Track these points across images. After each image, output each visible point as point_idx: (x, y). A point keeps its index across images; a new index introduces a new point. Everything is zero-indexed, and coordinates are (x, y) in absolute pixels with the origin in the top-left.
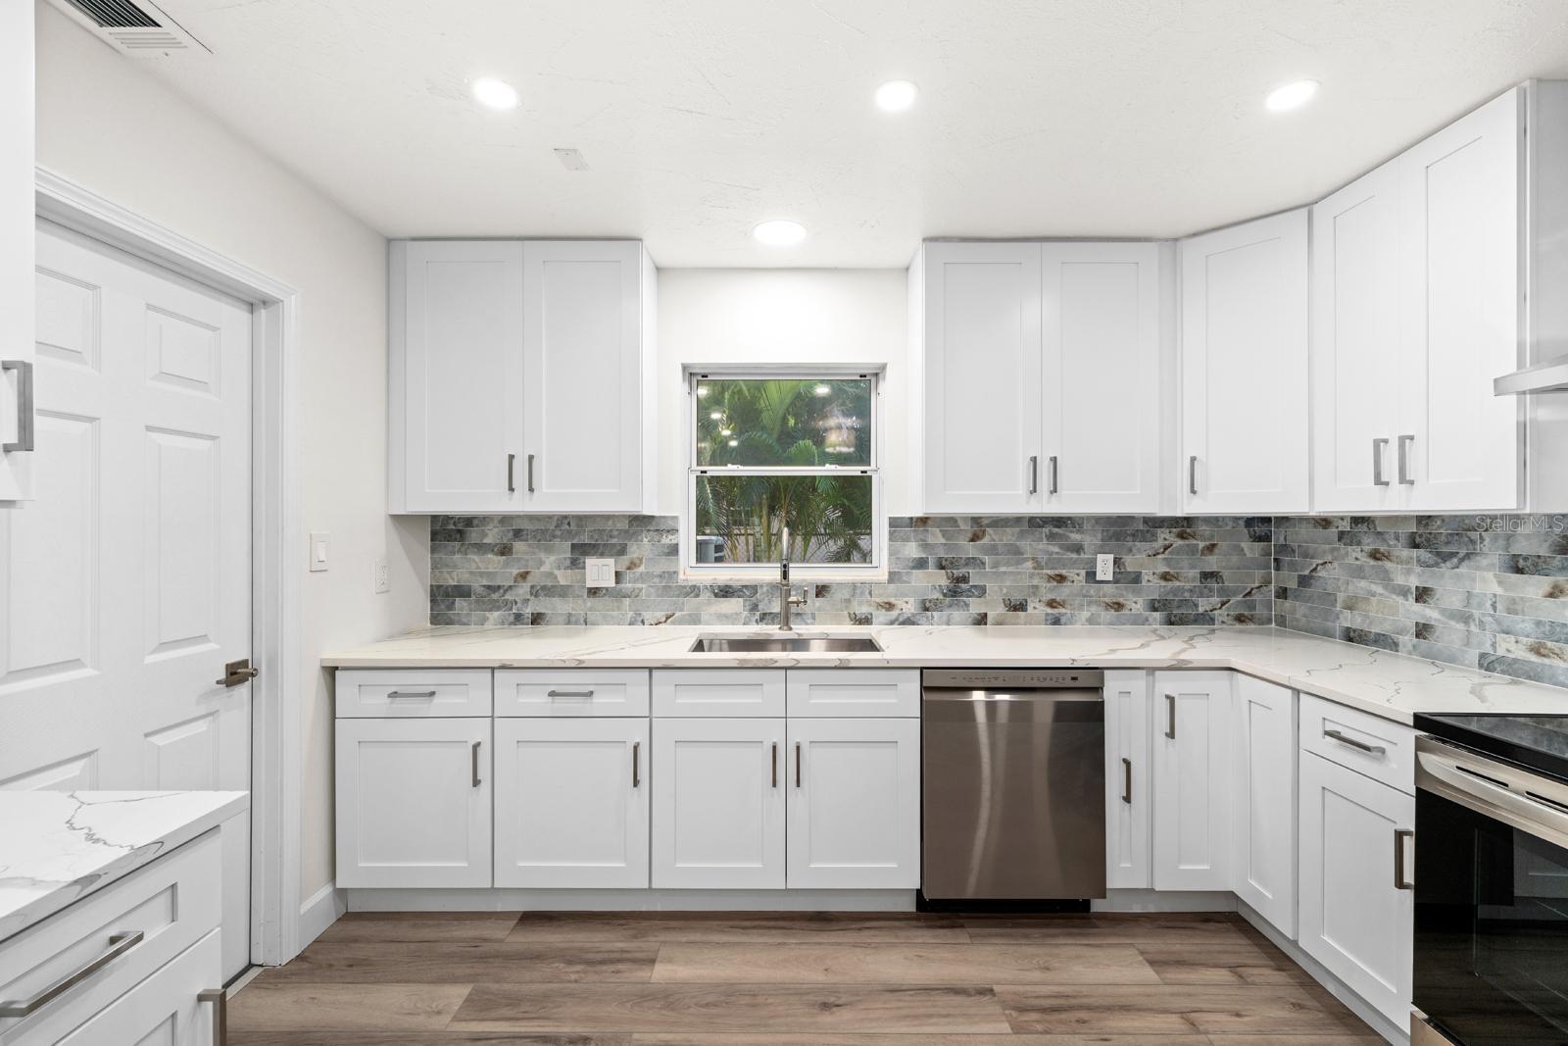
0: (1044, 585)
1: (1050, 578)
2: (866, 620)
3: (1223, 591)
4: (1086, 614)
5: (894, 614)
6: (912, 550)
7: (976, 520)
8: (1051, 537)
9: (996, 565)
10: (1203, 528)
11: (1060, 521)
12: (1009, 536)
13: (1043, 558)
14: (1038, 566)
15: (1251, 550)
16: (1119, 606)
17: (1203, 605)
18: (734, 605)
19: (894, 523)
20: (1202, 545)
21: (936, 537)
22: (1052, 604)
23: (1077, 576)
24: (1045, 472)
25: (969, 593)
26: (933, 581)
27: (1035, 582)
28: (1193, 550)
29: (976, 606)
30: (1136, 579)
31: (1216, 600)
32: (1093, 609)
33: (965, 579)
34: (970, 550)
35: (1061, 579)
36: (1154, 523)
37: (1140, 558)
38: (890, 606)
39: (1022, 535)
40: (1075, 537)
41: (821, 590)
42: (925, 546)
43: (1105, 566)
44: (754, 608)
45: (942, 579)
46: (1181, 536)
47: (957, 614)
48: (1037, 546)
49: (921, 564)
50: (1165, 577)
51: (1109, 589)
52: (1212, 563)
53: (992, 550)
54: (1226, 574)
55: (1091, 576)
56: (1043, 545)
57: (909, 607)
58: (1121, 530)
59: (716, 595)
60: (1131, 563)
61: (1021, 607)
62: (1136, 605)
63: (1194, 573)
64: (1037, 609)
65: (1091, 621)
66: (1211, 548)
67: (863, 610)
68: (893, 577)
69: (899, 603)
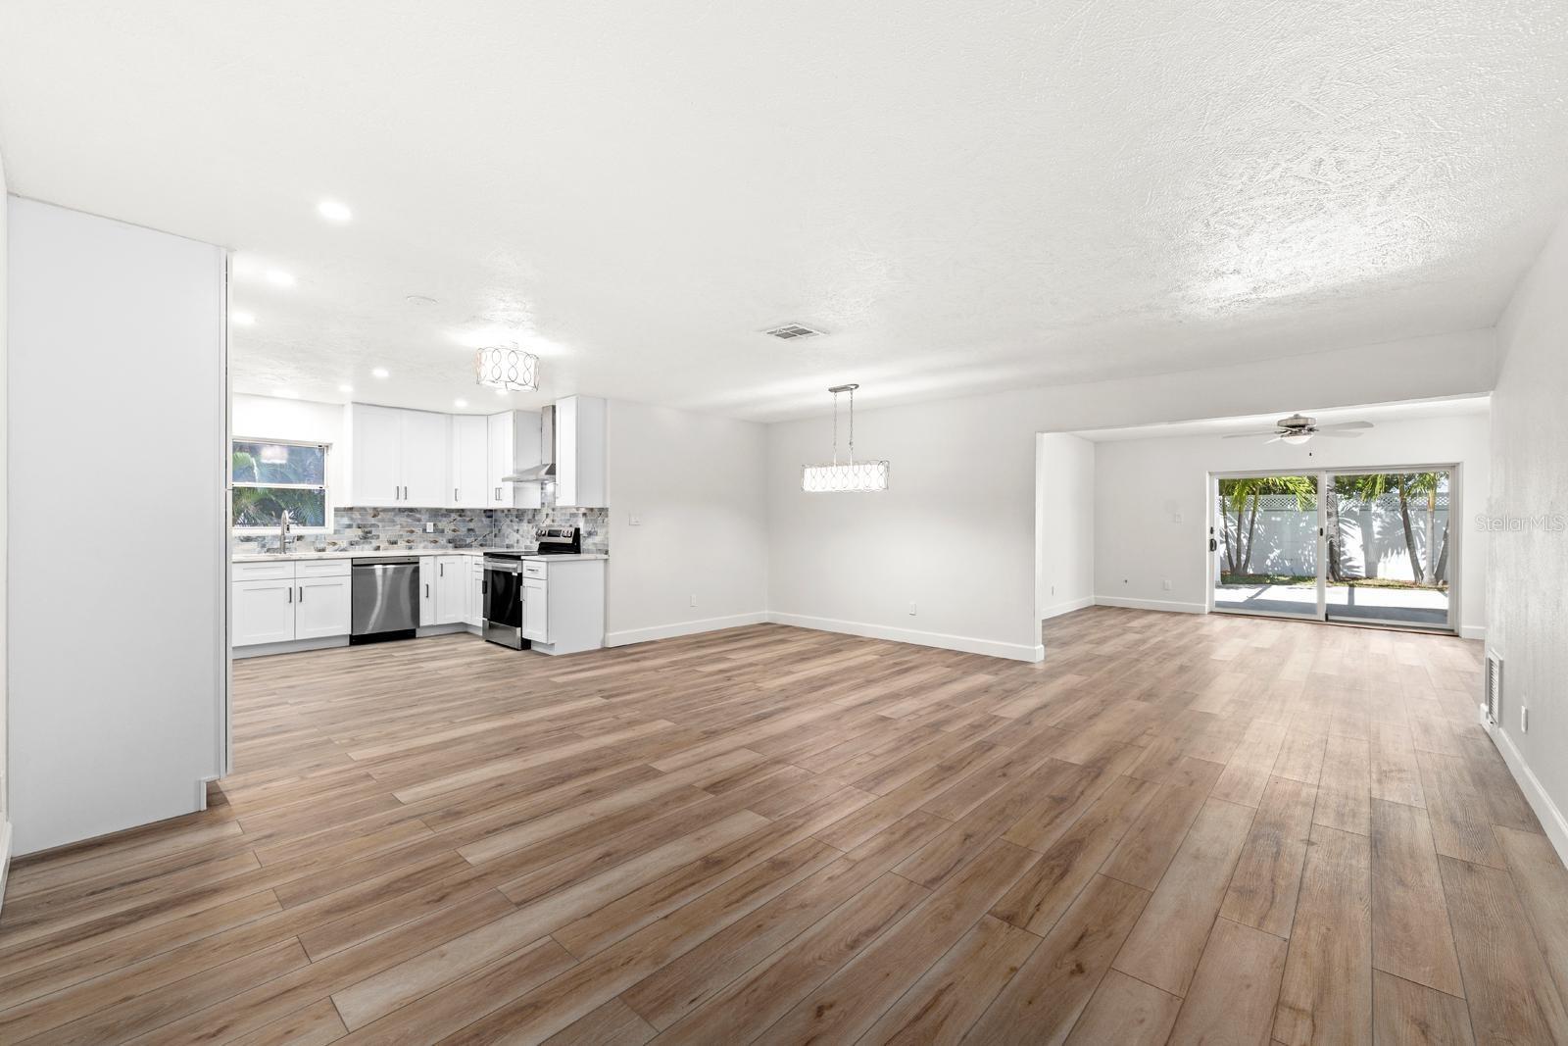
0: (405, 534)
1: (408, 531)
2: (323, 550)
3: (476, 536)
4: (422, 545)
5: (336, 547)
6: (346, 521)
7: (375, 509)
8: (408, 516)
9: (384, 527)
10: (468, 513)
11: (411, 510)
12: (390, 515)
13: (404, 524)
14: (402, 527)
15: (486, 521)
16: (436, 542)
17: (468, 541)
18: (253, 545)
19: (337, 510)
20: (468, 519)
21: (356, 515)
22: (408, 542)
23: (418, 530)
24: (402, 491)
25: (372, 538)
26: (355, 533)
27: (401, 533)
28: (464, 521)
29: (375, 543)
30: (443, 531)
31: (473, 539)
32: (426, 543)
33: (370, 532)
34: (373, 521)
35: (412, 532)
36: (449, 511)
37: (443, 524)
38: (334, 544)
39: (395, 515)
40: (418, 516)
41: (300, 538)
42: (352, 519)
43: (430, 527)
44: (264, 546)
45: (360, 532)
46: (460, 516)
47: (366, 546)
48: (402, 519)
49: (350, 526)
50: (454, 531)
51: (432, 535)
52: (471, 525)
53: (383, 521)
54: (476, 530)
55: (425, 530)
56: (405, 519)
57: (344, 544)
58: (436, 514)
59: (242, 541)
60: (440, 526)
61: (395, 543)
62: (443, 541)
63: (465, 529)
64: (402, 543)
65: (424, 548)
66: (471, 520)
67: (322, 546)
68: (336, 532)
69: (339, 542)
